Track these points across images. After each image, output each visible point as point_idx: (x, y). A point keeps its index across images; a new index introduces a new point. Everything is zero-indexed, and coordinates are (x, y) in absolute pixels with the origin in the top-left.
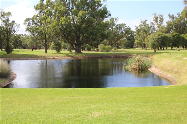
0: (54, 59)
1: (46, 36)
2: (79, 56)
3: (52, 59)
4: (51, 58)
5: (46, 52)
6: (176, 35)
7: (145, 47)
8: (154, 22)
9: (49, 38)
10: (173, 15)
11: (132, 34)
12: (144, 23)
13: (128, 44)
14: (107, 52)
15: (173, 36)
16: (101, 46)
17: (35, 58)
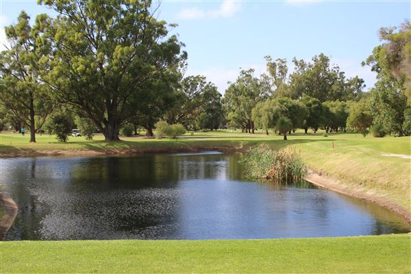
0: (56, 155)
1: (32, 100)
2: (117, 149)
3: (52, 155)
4: (50, 152)
5: (33, 139)
6: (315, 102)
7: (249, 126)
8: (268, 74)
9: (41, 106)
10: (302, 61)
11: (216, 99)
12: (247, 75)
13: (207, 120)
14: (175, 140)
15: (307, 106)
16: (161, 125)
17: (9, 153)
